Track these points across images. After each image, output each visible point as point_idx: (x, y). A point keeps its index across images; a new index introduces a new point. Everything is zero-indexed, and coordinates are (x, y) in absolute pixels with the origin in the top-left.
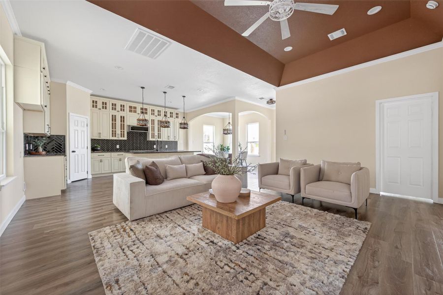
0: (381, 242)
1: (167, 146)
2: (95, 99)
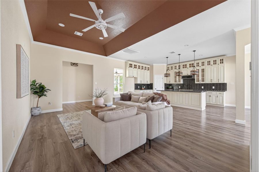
0: (62, 141)
1: (214, 87)
2: (168, 66)
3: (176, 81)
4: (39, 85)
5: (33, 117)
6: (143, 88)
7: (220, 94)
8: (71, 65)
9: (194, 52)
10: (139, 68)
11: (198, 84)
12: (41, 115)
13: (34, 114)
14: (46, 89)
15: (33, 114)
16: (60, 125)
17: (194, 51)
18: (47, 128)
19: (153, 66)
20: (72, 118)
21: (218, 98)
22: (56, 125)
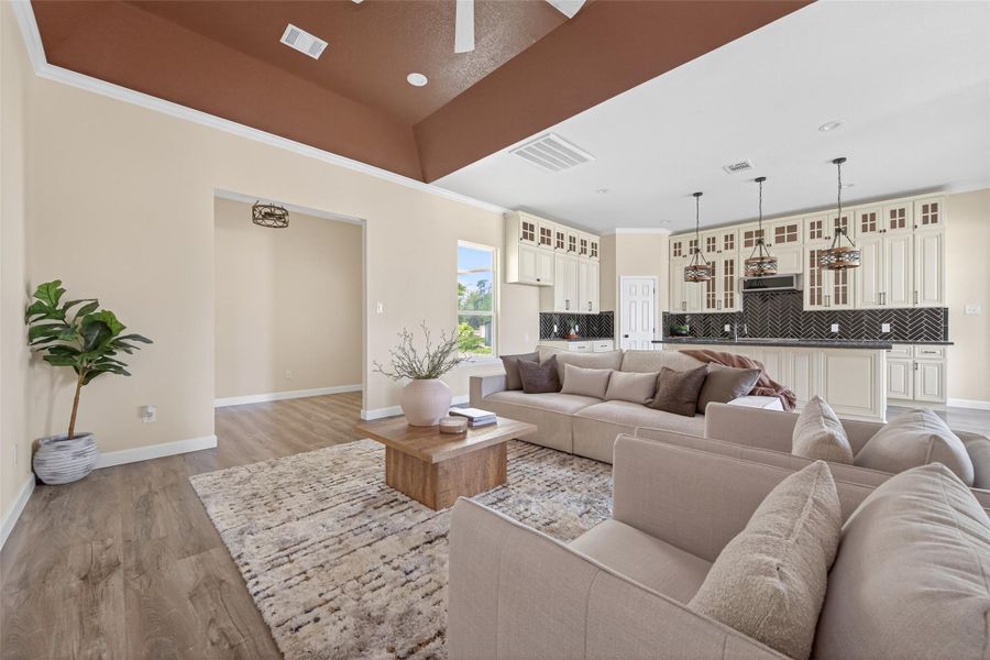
1: (886, 328)
2: (678, 239)
3: (714, 301)
4: (80, 314)
5: (46, 492)
6: (572, 332)
7: (927, 356)
8: (255, 219)
9: (836, 165)
10: (560, 245)
11: (815, 313)
12: (94, 481)
13: (54, 474)
14: (122, 334)
15: (44, 475)
16: (215, 553)
17: (839, 161)
18: (126, 585)
19: (613, 236)
20: (281, 493)
21: (918, 373)
22: (188, 554)
